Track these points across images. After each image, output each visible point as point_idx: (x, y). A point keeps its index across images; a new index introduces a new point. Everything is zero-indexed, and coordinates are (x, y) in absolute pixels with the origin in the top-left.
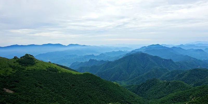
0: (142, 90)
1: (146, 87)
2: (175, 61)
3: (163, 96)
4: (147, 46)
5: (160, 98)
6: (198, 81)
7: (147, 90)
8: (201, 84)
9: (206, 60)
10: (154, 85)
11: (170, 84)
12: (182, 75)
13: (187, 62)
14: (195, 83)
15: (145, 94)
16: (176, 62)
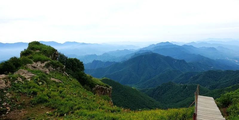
0: (158, 94)
1: (162, 90)
2: (187, 62)
3: (181, 100)
4: (156, 44)
5: (178, 102)
6: (213, 84)
7: (163, 93)
8: (217, 86)
9: (218, 60)
10: (170, 88)
11: (187, 87)
12: (197, 77)
13: (200, 62)
14: (210, 85)
15: (161, 98)
16: (189, 63)
